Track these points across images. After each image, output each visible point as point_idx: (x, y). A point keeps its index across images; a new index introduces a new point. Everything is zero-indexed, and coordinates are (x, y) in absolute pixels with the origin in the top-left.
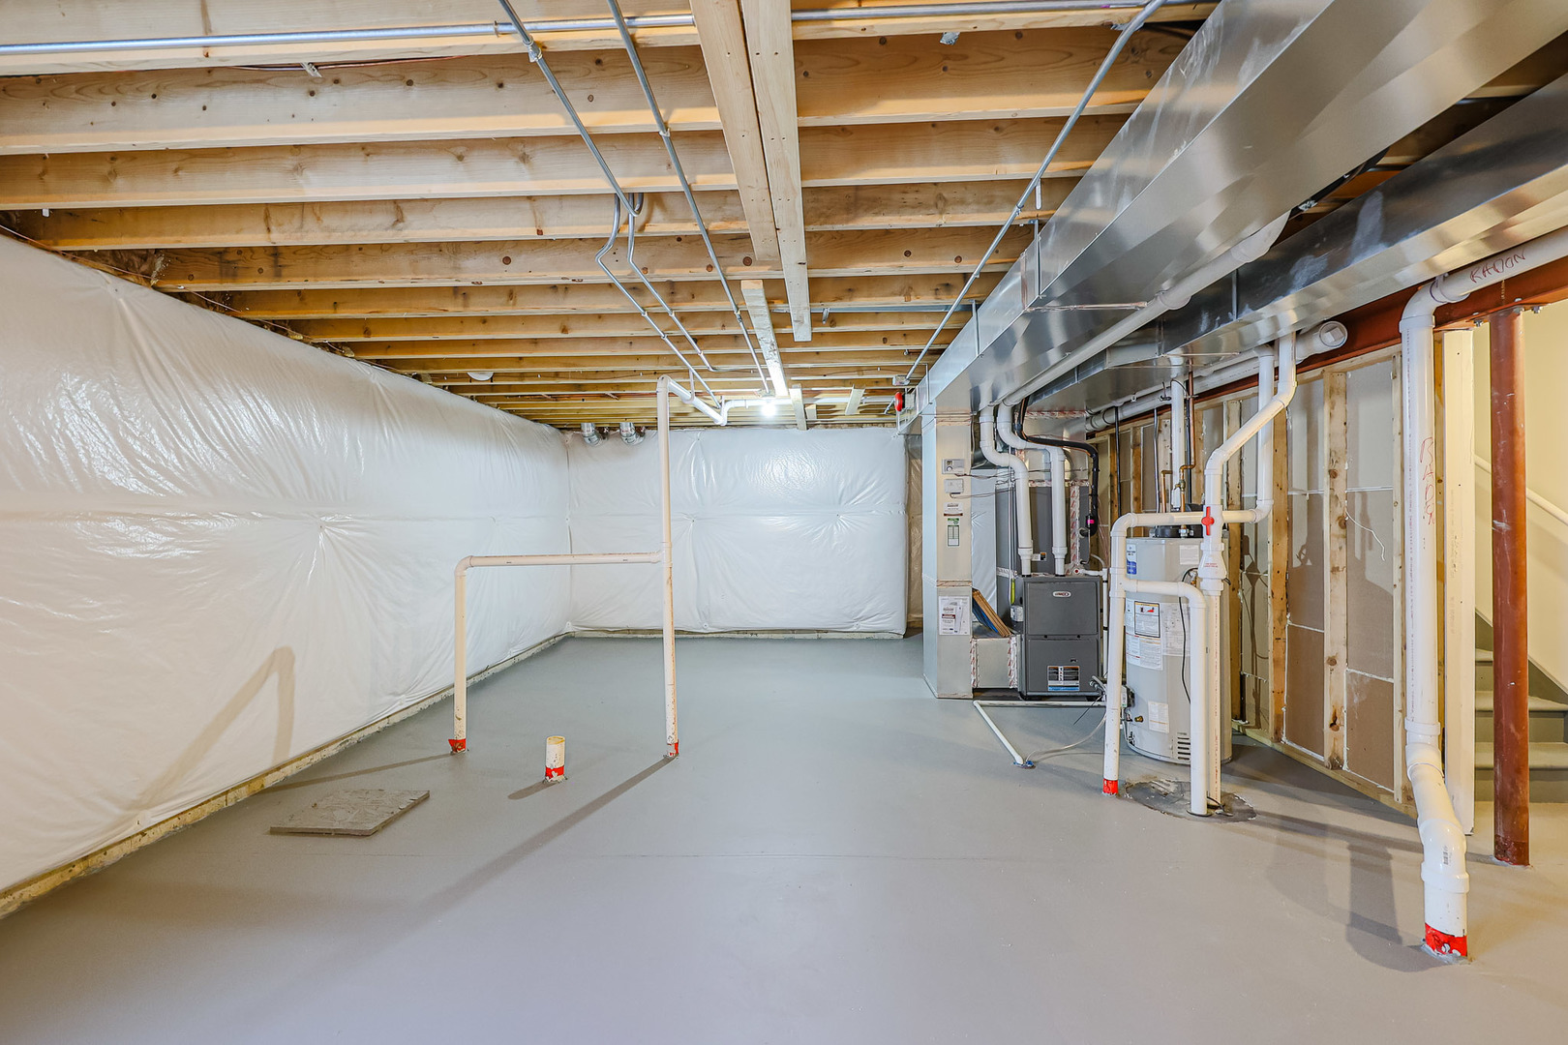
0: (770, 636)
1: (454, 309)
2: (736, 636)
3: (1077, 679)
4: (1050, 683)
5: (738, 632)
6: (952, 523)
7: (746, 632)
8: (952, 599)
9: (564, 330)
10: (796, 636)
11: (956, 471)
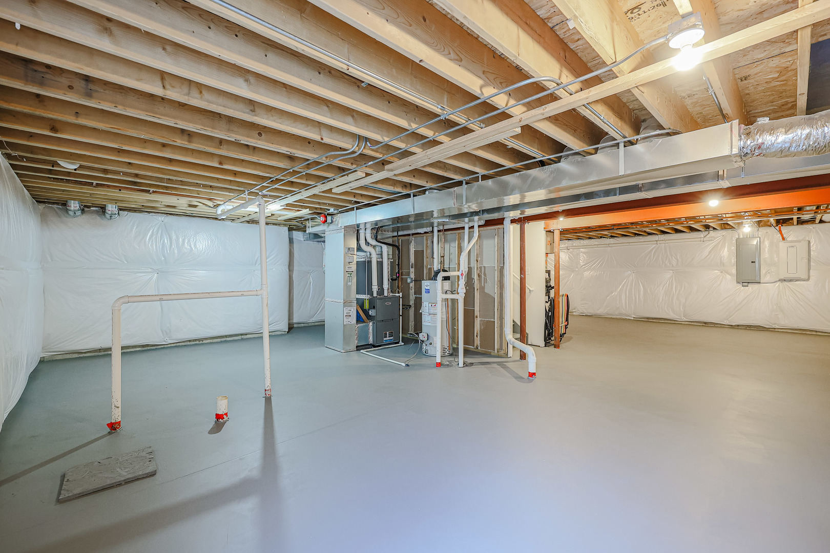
0: (211, 341)
1: (180, 142)
2: (189, 343)
3: (392, 336)
4: (385, 339)
5: (190, 341)
6: (349, 275)
7: (195, 340)
8: (349, 308)
9: (221, 163)
10: (228, 339)
11: (351, 253)
